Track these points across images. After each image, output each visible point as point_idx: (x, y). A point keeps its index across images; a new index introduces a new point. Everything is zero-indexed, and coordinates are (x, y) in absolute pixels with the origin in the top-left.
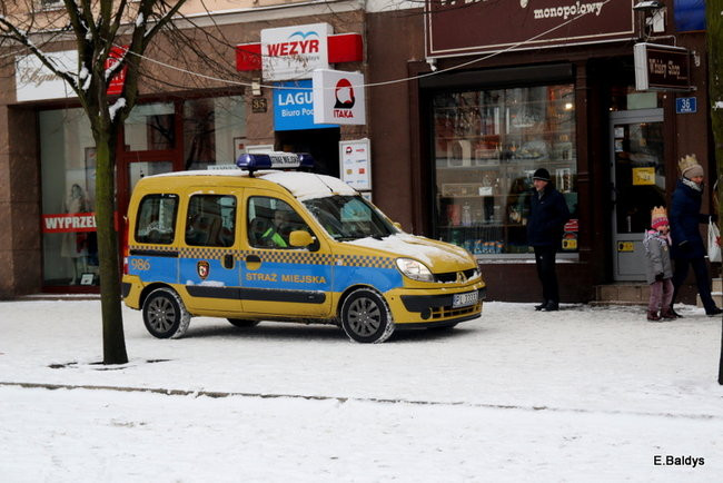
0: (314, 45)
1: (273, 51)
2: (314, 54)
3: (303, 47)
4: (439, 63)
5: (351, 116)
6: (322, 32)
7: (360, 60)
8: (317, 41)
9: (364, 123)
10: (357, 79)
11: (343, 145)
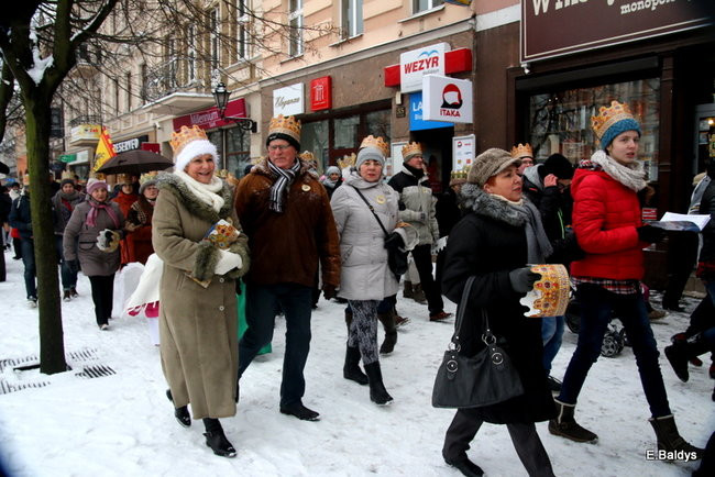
0: (435, 61)
1: (408, 69)
2: (435, 68)
3: (428, 63)
4: (532, 66)
5: (458, 115)
6: (441, 50)
7: (470, 71)
8: (437, 58)
9: (471, 121)
10: (465, 85)
11: (456, 142)
